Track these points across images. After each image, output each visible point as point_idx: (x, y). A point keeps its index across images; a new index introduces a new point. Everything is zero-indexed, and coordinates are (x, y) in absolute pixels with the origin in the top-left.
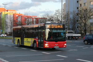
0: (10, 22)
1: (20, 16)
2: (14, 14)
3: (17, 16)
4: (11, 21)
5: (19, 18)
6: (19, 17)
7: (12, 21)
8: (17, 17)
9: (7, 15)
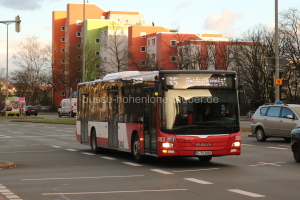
0: (114, 59)
1: (154, 34)
2: (130, 29)
3: (143, 34)
4: (117, 54)
5: (151, 42)
6: (150, 39)
7: (120, 57)
8: (144, 40)
9: (106, 32)
